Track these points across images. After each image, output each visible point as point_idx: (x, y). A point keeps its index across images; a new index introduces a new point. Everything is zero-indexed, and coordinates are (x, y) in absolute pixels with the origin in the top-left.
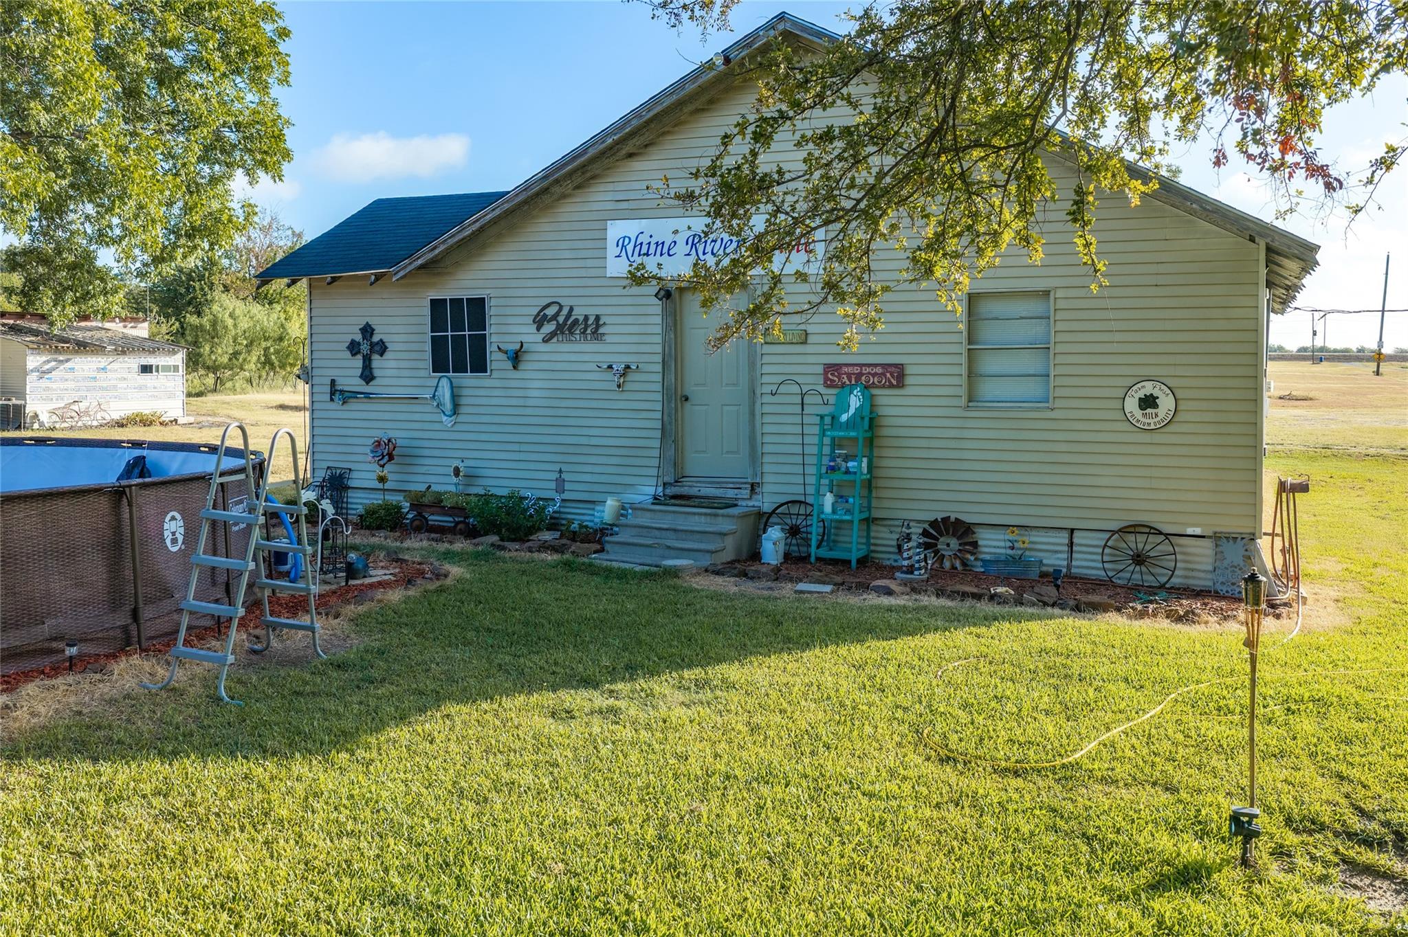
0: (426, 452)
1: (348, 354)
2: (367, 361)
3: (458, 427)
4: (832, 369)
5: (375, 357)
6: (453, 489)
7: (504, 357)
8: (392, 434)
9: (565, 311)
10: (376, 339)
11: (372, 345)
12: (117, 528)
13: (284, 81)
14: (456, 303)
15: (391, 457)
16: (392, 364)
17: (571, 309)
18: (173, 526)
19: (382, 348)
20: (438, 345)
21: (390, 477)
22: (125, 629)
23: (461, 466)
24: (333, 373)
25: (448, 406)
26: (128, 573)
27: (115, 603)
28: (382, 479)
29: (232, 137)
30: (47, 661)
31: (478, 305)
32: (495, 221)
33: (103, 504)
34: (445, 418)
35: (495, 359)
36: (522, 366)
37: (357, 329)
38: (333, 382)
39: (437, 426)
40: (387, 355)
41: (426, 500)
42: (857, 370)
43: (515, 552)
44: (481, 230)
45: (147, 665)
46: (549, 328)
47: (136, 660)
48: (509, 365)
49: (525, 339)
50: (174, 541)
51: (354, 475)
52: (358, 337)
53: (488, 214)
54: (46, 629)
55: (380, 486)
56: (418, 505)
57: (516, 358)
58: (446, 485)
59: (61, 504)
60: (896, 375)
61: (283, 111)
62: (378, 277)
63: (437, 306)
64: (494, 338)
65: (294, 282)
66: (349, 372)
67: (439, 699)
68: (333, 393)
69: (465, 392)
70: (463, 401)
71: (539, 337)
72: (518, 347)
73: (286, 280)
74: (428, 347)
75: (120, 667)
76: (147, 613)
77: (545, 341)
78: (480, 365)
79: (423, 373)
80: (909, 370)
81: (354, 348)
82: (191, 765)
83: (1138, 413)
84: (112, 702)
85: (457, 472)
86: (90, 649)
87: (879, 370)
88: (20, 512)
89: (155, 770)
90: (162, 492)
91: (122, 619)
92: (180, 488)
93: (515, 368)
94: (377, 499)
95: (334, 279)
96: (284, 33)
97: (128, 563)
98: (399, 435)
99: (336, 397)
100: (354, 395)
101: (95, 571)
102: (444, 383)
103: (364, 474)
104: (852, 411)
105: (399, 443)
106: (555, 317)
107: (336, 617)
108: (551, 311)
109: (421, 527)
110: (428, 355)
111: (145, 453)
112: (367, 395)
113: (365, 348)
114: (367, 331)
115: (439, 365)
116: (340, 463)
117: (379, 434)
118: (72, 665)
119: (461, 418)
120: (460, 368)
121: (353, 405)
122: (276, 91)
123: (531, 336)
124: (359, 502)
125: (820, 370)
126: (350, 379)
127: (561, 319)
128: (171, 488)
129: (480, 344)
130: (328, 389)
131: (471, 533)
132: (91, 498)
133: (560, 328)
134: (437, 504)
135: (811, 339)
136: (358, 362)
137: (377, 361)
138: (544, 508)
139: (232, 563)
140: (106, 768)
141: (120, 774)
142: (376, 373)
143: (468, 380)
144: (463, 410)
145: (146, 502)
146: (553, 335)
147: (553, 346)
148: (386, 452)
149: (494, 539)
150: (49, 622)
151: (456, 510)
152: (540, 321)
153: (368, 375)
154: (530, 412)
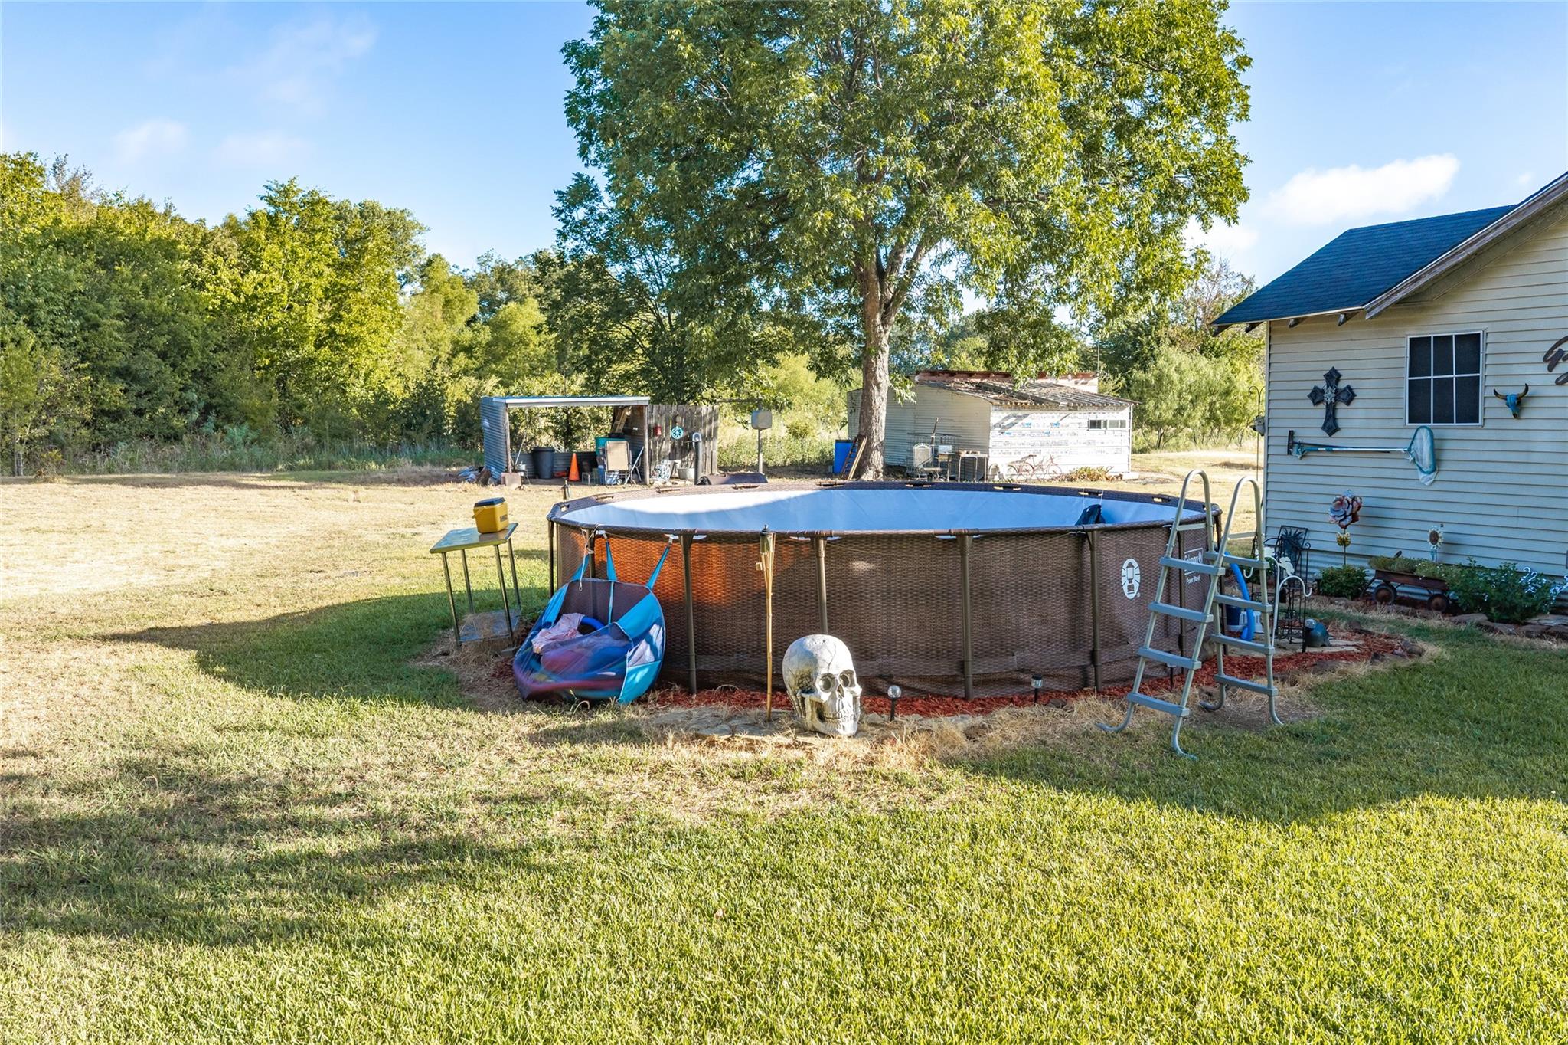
0: (1397, 514)
1: (1310, 403)
2: (1331, 411)
3: (1436, 487)
5: (1341, 406)
6: (1429, 557)
7: (1502, 403)
8: (1357, 492)
10: (1342, 385)
11: (1338, 393)
12: (1079, 569)
13: (1243, 115)
14: (1443, 341)
15: (1355, 518)
16: (1361, 413)
18: (1130, 574)
19: (1349, 396)
20: (1416, 391)
21: (1353, 540)
22: (1083, 669)
23: (1440, 531)
24: (1292, 424)
25: (1426, 460)
26: (1088, 616)
27: (1075, 644)
28: (1343, 542)
29: (1185, 181)
30: (1015, 691)
31: (1471, 343)
32: (1497, 242)
33: (1067, 546)
34: (1421, 476)
35: (1490, 406)
36: (1525, 414)
37: (1321, 376)
38: (1291, 434)
39: (1412, 485)
40: (1355, 404)
41: (1395, 568)
43: (1506, 635)
44: (1478, 254)
45: (1104, 707)
46: (1565, 367)
47: (1093, 700)
48: (1509, 413)
49: (1530, 381)
50: (1131, 588)
51: (1311, 536)
52: (1322, 385)
53: (1490, 232)
54: (1014, 660)
55: (1341, 549)
56: (1385, 571)
57: (1518, 405)
58: (1420, 552)
59: (1030, 544)
61: (1240, 149)
62: (1348, 316)
63: (1418, 344)
64: (1490, 382)
65: (1253, 326)
66: (1310, 424)
67: (1414, 789)
68: (1290, 446)
69: (1448, 445)
70: (1446, 456)
71: (1552, 379)
72: (1521, 390)
73: (1244, 325)
74: (1405, 393)
75: (1079, 704)
76: (1103, 657)
77: (1558, 383)
78: (1469, 414)
79: (1397, 423)
81: (1316, 396)
84: (1072, 737)
85: (1434, 538)
86: (1054, 685)
88: (996, 549)
90: (1121, 539)
91: (1082, 659)
92: (1138, 534)
93: (1516, 416)
94: (1337, 564)
95: (1297, 321)
96: (1244, 62)
97: (1087, 602)
98: (1366, 493)
99: (1294, 451)
100: (1315, 448)
101: (1058, 611)
102: (1424, 435)
103: (1324, 535)
105: (1365, 502)
107: (1293, 683)
108: (1567, 347)
109: (1387, 597)
110: (1405, 403)
111: (1100, 502)
112: (1330, 449)
113: (1329, 396)
114: (1333, 377)
115: (1417, 414)
116: (1296, 523)
117: (1341, 492)
118: (1037, 696)
119: (1441, 476)
120: (1443, 417)
121: (1313, 459)
122: (1234, 128)
123: (1539, 378)
124: (1318, 566)
126: (1311, 429)
128: (1131, 535)
129: (1470, 389)
130: (1286, 441)
131: (1451, 609)
132: (1058, 540)
134: (1409, 573)
136: (1321, 411)
137: (1342, 411)
138: (1548, 587)
139: (1187, 612)
140: (1069, 797)
141: (1084, 806)
142: (1341, 423)
143: (1453, 430)
144: (1445, 466)
145: (1107, 547)
148: (1349, 512)
149: (1481, 618)
150: (1018, 654)
151: (1431, 581)
152: (1552, 360)
153: (1331, 426)
154: (1533, 469)
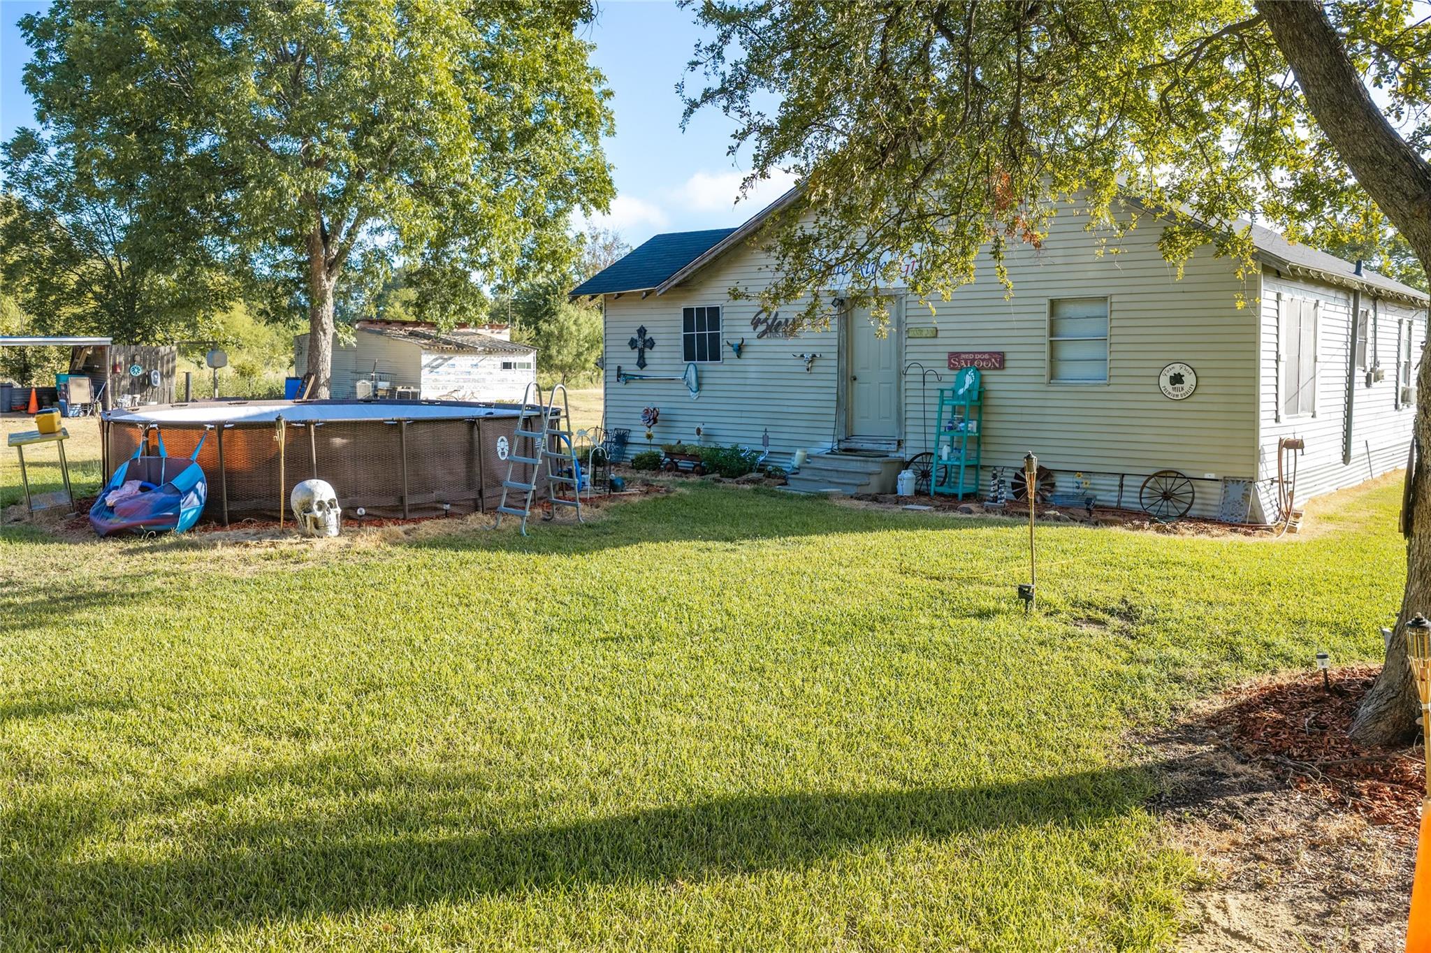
0: (680, 418)
1: (629, 348)
2: (642, 352)
3: (700, 400)
4: (954, 356)
5: (647, 350)
6: (696, 444)
7: (730, 349)
8: (657, 405)
9: (772, 316)
10: (647, 337)
11: (645, 342)
12: (471, 442)
13: (611, 133)
14: (701, 311)
15: (655, 421)
16: (658, 355)
17: (777, 314)
18: (502, 445)
19: (651, 344)
20: (688, 341)
21: (655, 435)
22: (475, 500)
23: (702, 427)
24: (619, 362)
25: (694, 385)
26: (477, 470)
27: (470, 486)
28: (649, 437)
29: (572, 179)
30: (434, 514)
31: (715, 312)
32: (725, 252)
33: (464, 428)
34: (692, 393)
35: (726, 352)
36: (743, 356)
37: (635, 330)
38: (619, 368)
39: (687, 399)
40: (654, 349)
41: (675, 451)
42: (971, 356)
43: (729, 483)
44: (716, 258)
45: (486, 518)
46: (762, 328)
47: (480, 515)
48: (734, 355)
49: (744, 336)
50: (503, 454)
51: (632, 434)
52: (636, 336)
53: (720, 247)
54: (434, 496)
55: (648, 441)
56: (670, 453)
57: (739, 350)
58: (691, 441)
59: (442, 426)
60: (999, 360)
61: (609, 161)
62: (648, 293)
63: (688, 312)
64: (725, 336)
65: (593, 297)
66: (629, 362)
68: (619, 376)
69: (705, 375)
70: (704, 381)
71: (755, 335)
72: (741, 341)
73: (588, 297)
74: (681, 342)
75: (471, 518)
76: (487, 493)
77: (759, 337)
78: (716, 356)
79: (678, 361)
80: (1008, 356)
81: (633, 343)
82: (503, 554)
83: (1170, 388)
84: (467, 532)
85: (699, 431)
86: (455, 510)
87: (987, 356)
88: (422, 430)
89: (483, 555)
90: (496, 424)
91: (474, 495)
92: (506, 422)
93: (739, 357)
94: (645, 450)
95: (619, 295)
96: (608, 94)
97: (477, 462)
98: (661, 406)
99: (622, 378)
100: (633, 377)
101: (460, 467)
102: (692, 368)
103: (639, 434)
104: (967, 386)
105: (661, 411)
106: (765, 320)
107: (597, 507)
108: (763, 316)
109: (673, 468)
110: (682, 349)
111: (493, 410)
112: (641, 377)
113: (640, 344)
114: (642, 331)
115: (689, 356)
116: (622, 425)
117: (647, 405)
118: (447, 515)
119: (702, 394)
120: (702, 357)
121: (632, 384)
122: (604, 141)
123: (749, 334)
124: (633, 452)
125: (946, 356)
126: (631, 367)
127: (770, 322)
128: (502, 422)
129: (715, 339)
130: (615, 373)
131: (702, 472)
132: (459, 424)
133: (769, 329)
134: (682, 453)
135: (940, 334)
136: (635, 354)
137: (648, 354)
138: (755, 458)
139: (529, 460)
140: (461, 553)
141: (468, 555)
142: (647, 361)
143: (708, 365)
144: (704, 387)
145: (488, 428)
146: (764, 333)
147: (764, 341)
148: (652, 417)
149: (717, 476)
150: (436, 492)
151: (694, 457)
152: (756, 323)
153: (642, 364)
154: (748, 388)
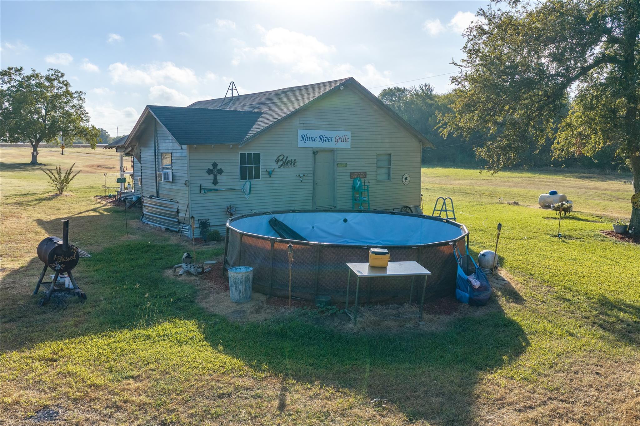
0: (239, 209)
1: (207, 174)
2: (215, 176)
3: (250, 199)
4: (352, 174)
5: (219, 175)
9: (285, 158)
10: (219, 168)
11: (217, 171)
14: (249, 155)
16: (225, 177)
17: (287, 157)
19: (221, 171)
20: (243, 170)
24: (200, 182)
25: (248, 191)
31: (257, 156)
34: (246, 196)
35: (263, 174)
36: (272, 176)
37: (210, 164)
38: (201, 185)
39: (243, 199)
40: (223, 174)
42: (357, 174)
46: (280, 163)
48: (268, 176)
49: (272, 167)
52: (211, 168)
57: (270, 174)
60: (364, 174)
63: (243, 156)
64: (263, 167)
66: (206, 181)
68: (201, 190)
69: (254, 186)
70: (253, 189)
71: (277, 166)
72: (273, 170)
74: (239, 171)
78: (258, 177)
79: (237, 180)
80: (367, 173)
81: (210, 172)
83: (405, 181)
87: (362, 174)
93: (270, 177)
99: (203, 191)
100: (210, 190)
102: (248, 183)
104: (358, 185)
106: (282, 160)
108: (281, 158)
110: (239, 174)
112: (215, 190)
113: (214, 172)
114: (215, 165)
115: (243, 177)
116: (204, 217)
119: (251, 195)
120: (251, 178)
121: (209, 194)
123: (274, 165)
125: (349, 174)
126: (208, 184)
127: (284, 160)
129: (258, 169)
130: (198, 188)
133: (284, 163)
135: (348, 166)
136: (211, 177)
137: (219, 177)
142: (219, 181)
143: (254, 181)
144: (252, 192)
146: (282, 165)
147: (282, 169)
152: (277, 161)
153: (215, 182)
154: (274, 191)
